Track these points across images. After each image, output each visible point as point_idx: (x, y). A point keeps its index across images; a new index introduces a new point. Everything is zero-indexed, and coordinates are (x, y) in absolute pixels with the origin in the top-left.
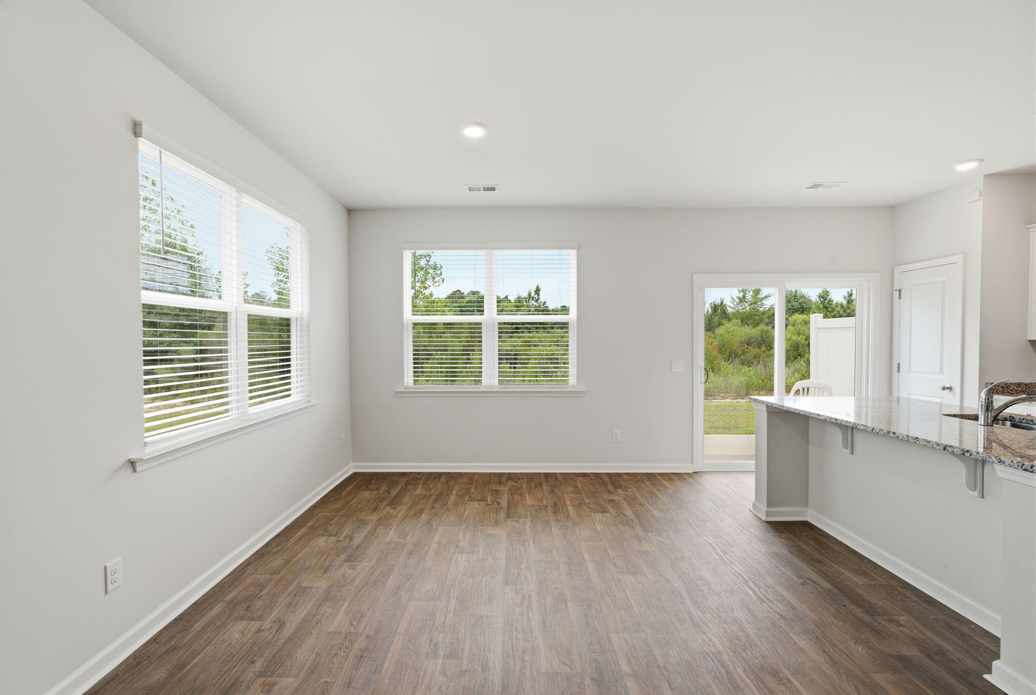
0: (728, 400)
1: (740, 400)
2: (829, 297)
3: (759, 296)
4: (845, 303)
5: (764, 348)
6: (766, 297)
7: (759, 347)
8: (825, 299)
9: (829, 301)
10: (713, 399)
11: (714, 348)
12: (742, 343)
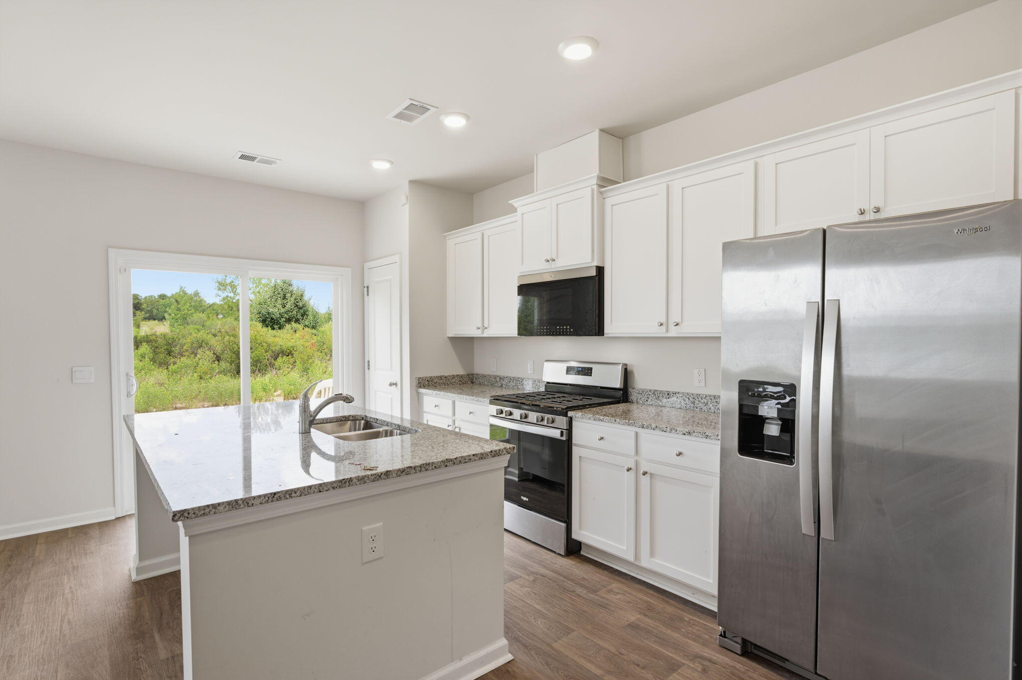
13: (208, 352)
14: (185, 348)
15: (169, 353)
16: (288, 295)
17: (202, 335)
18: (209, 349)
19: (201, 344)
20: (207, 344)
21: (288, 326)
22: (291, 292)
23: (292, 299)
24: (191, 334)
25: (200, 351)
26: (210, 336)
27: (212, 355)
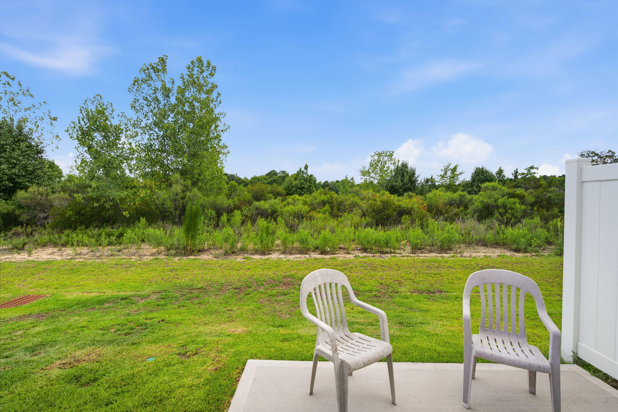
0: (434, 254)
1: (444, 255)
2: (503, 174)
3: (456, 173)
4: (513, 178)
5: (462, 208)
6: (460, 174)
7: (458, 208)
8: (500, 176)
9: (502, 177)
10: (421, 253)
11: (424, 207)
12: (445, 204)
13: (358, 210)
14: (346, 207)
15: (339, 209)
16: (406, 174)
17: (356, 199)
18: (360, 209)
19: (354, 205)
20: (358, 205)
21: (406, 194)
22: (407, 172)
23: (408, 177)
24: (349, 199)
25: (354, 209)
26: (360, 200)
27: (361, 212)
